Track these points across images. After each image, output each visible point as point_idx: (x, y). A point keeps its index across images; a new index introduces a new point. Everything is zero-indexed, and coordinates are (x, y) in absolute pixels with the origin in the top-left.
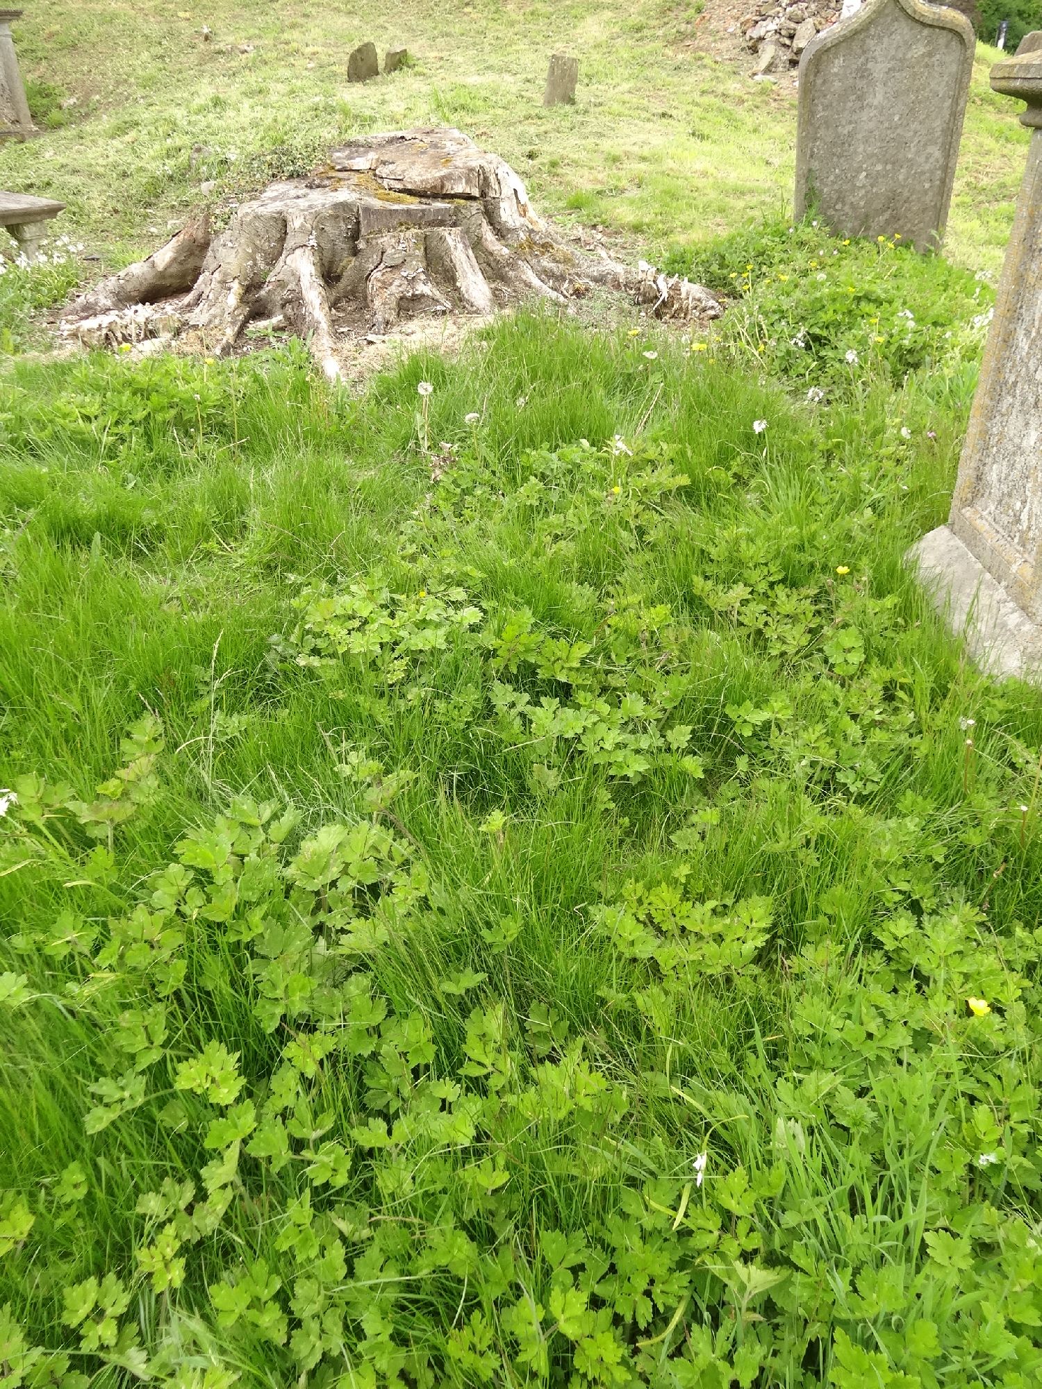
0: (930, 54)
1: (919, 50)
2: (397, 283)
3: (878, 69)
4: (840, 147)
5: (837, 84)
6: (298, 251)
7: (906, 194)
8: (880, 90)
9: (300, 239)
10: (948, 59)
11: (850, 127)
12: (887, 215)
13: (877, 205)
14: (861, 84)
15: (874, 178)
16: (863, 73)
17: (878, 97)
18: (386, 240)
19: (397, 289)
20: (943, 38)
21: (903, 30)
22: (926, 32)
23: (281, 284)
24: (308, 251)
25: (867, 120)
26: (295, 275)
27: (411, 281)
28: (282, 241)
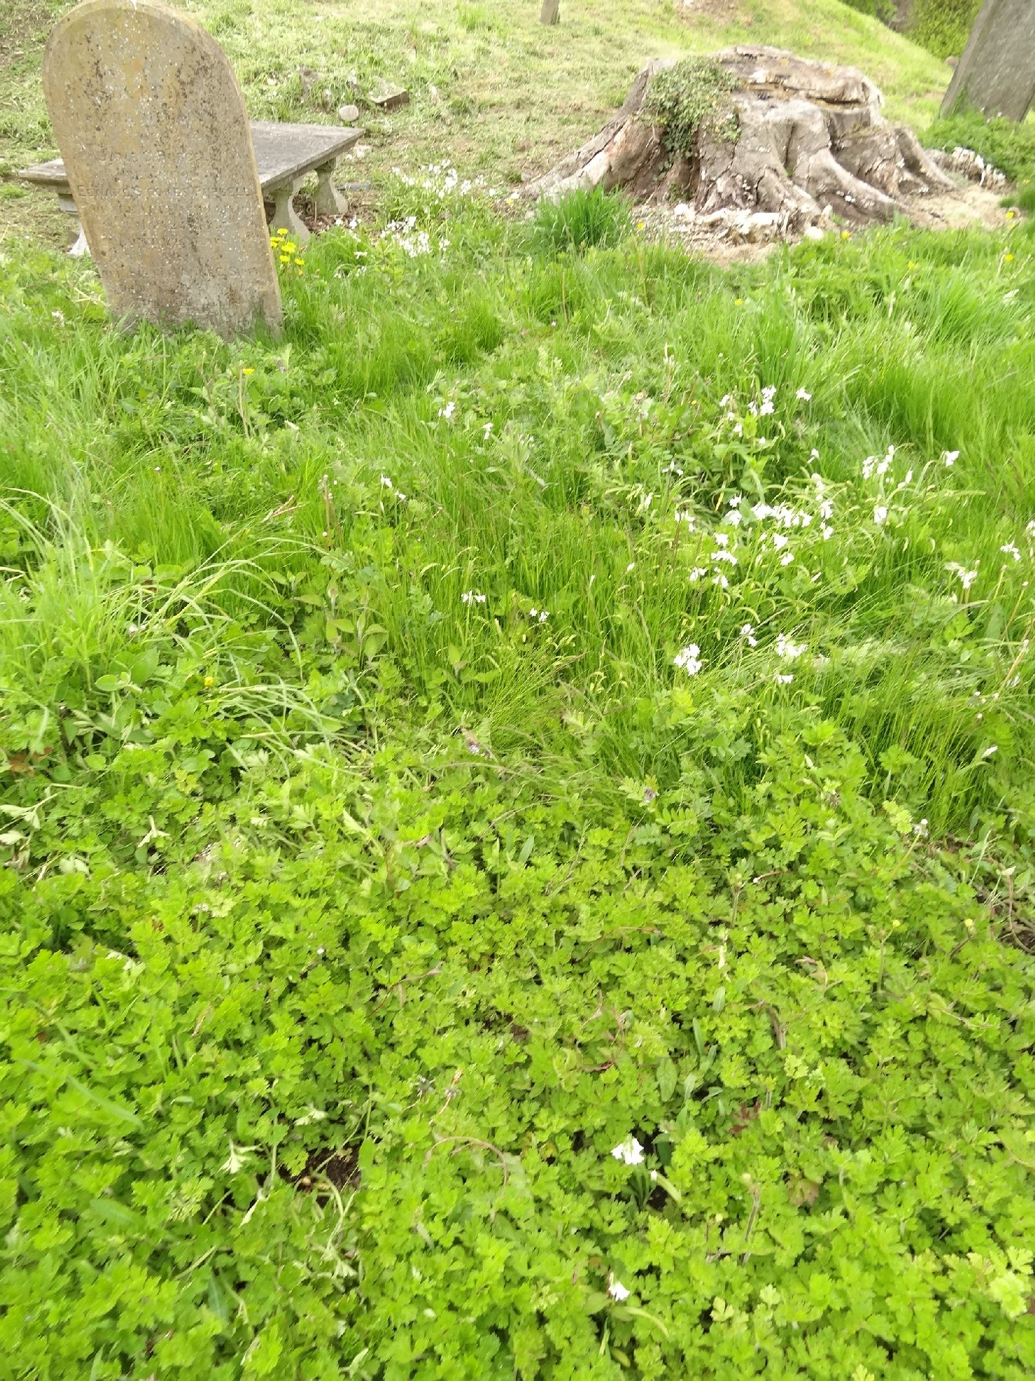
2: (896, 172)
4: (993, 56)
6: (820, 152)
7: (1015, 90)
9: (823, 141)
11: (1004, 40)
17: (1028, 17)
18: (878, 137)
19: (896, 176)
23: (813, 180)
24: (825, 148)
25: (1016, 34)
26: (829, 172)
27: (901, 170)
28: (787, 144)
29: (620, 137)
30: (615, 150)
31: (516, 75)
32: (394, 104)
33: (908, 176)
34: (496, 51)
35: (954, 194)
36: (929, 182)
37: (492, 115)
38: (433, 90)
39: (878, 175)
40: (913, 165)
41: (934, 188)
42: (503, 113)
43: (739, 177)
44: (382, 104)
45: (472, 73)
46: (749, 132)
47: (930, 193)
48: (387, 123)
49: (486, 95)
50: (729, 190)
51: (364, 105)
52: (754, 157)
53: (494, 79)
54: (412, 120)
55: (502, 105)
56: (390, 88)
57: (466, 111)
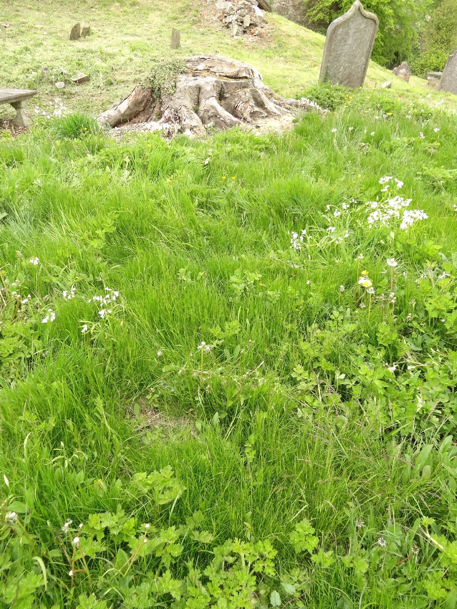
0: (366, 27)
1: (363, 26)
2: (249, 107)
3: (351, 32)
4: (337, 59)
5: (339, 37)
6: (211, 99)
7: (354, 73)
8: (351, 38)
9: (211, 94)
10: (370, 29)
11: (340, 52)
12: (347, 81)
13: (345, 77)
14: (346, 37)
15: (345, 69)
16: (347, 33)
17: (350, 41)
18: (240, 92)
19: (249, 109)
20: (370, 22)
21: (360, 19)
22: (366, 20)
23: (207, 111)
24: (214, 98)
25: (346, 49)
26: (213, 107)
27: (252, 107)
28: (198, 96)
29: (134, 93)
30: (131, 98)
31: (140, 69)
32: (81, 82)
33: (256, 109)
34: (136, 59)
35: (277, 117)
36: (268, 112)
37: (123, 85)
38: (101, 76)
39: (239, 109)
40: (260, 104)
41: (270, 114)
42: (126, 85)
43: (173, 110)
44: (76, 82)
45: (121, 69)
46: (178, 90)
47: (266, 117)
48: (77, 89)
49: (124, 78)
50: (169, 115)
51: (67, 82)
52: (179, 101)
53: (129, 71)
54: (88, 88)
55: (127, 81)
56: (81, 75)
57: (112, 84)
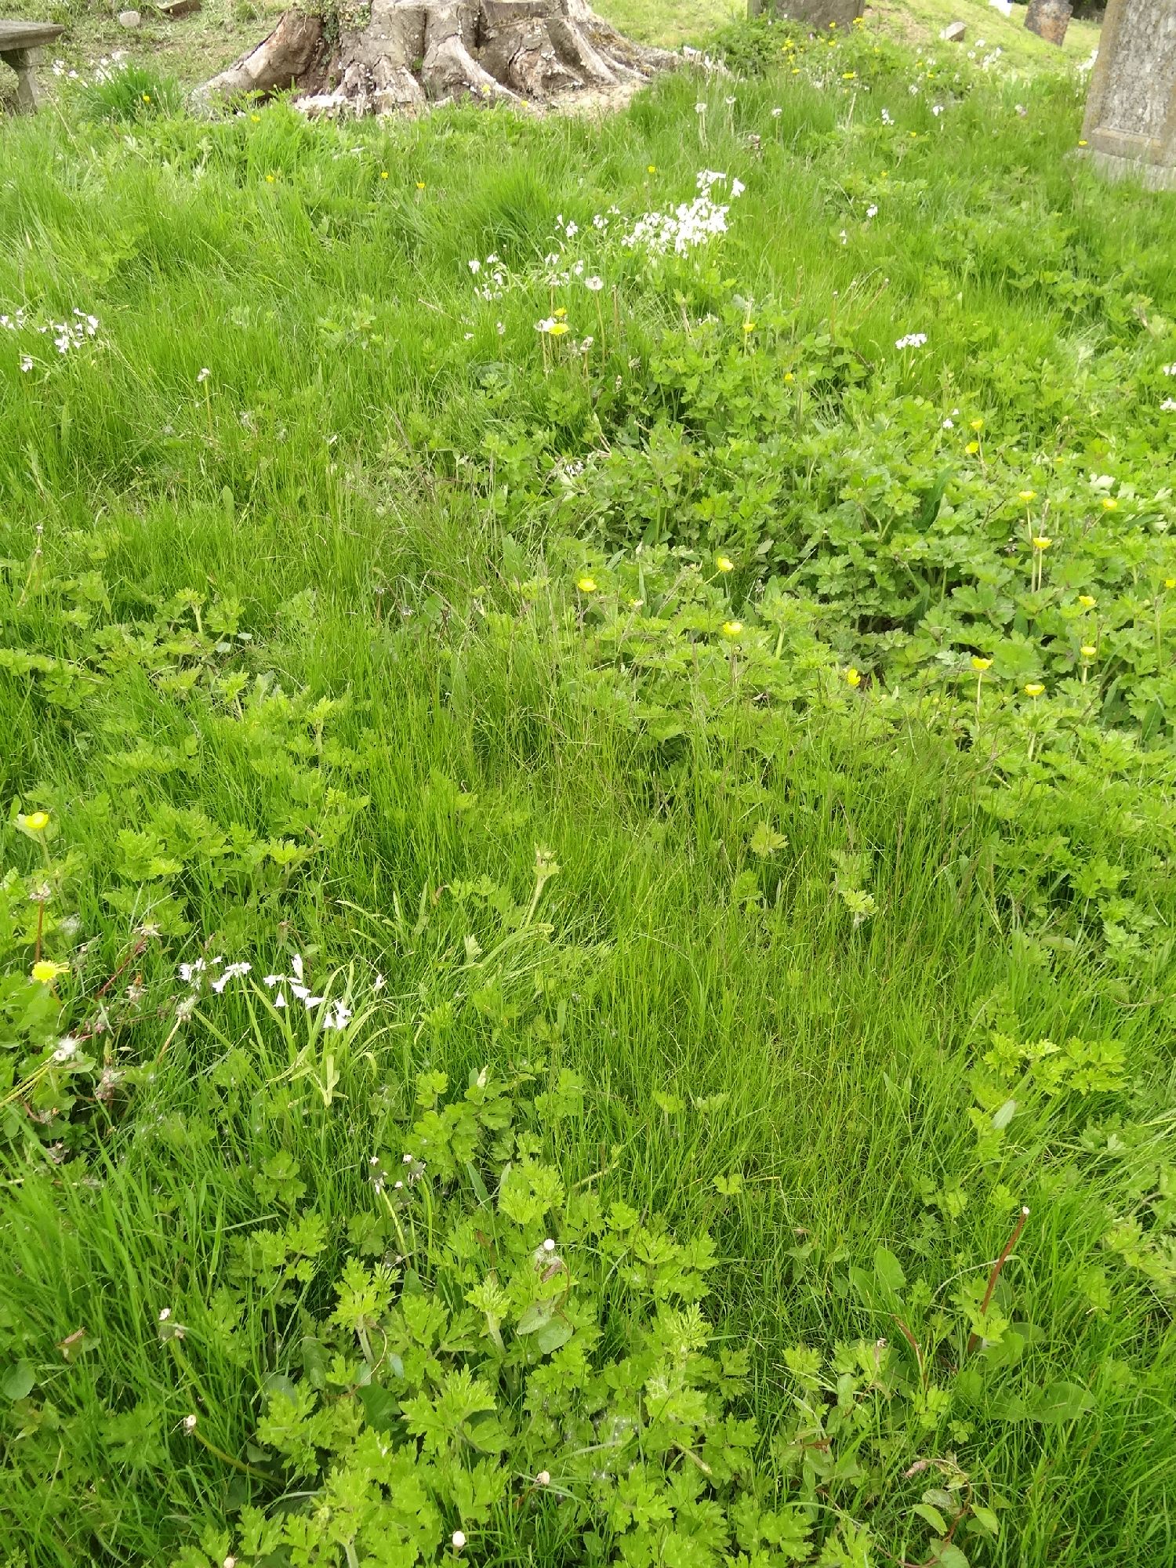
2: (540, 63)
6: (450, 40)
9: (451, 29)
12: (819, 12)
13: (813, 3)
18: (521, 26)
19: (540, 68)
23: (441, 70)
24: (458, 38)
26: (454, 60)
27: (549, 61)
28: (423, 34)
29: (281, 29)
30: (274, 42)
32: (180, 11)
33: (559, 68)
35: (604, 88)
36: (588, 77)
39: (518, 66)
40: (571, 57)
41: (590, 80)
43: (362, 66)
44: (167, 11)
46: (375, 18)
47: (582, 87)
48: (169, 29)
50: (356, 80)
51: (146, 12)
52: (377, 45)
54: (196, 26)
